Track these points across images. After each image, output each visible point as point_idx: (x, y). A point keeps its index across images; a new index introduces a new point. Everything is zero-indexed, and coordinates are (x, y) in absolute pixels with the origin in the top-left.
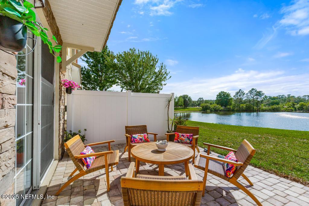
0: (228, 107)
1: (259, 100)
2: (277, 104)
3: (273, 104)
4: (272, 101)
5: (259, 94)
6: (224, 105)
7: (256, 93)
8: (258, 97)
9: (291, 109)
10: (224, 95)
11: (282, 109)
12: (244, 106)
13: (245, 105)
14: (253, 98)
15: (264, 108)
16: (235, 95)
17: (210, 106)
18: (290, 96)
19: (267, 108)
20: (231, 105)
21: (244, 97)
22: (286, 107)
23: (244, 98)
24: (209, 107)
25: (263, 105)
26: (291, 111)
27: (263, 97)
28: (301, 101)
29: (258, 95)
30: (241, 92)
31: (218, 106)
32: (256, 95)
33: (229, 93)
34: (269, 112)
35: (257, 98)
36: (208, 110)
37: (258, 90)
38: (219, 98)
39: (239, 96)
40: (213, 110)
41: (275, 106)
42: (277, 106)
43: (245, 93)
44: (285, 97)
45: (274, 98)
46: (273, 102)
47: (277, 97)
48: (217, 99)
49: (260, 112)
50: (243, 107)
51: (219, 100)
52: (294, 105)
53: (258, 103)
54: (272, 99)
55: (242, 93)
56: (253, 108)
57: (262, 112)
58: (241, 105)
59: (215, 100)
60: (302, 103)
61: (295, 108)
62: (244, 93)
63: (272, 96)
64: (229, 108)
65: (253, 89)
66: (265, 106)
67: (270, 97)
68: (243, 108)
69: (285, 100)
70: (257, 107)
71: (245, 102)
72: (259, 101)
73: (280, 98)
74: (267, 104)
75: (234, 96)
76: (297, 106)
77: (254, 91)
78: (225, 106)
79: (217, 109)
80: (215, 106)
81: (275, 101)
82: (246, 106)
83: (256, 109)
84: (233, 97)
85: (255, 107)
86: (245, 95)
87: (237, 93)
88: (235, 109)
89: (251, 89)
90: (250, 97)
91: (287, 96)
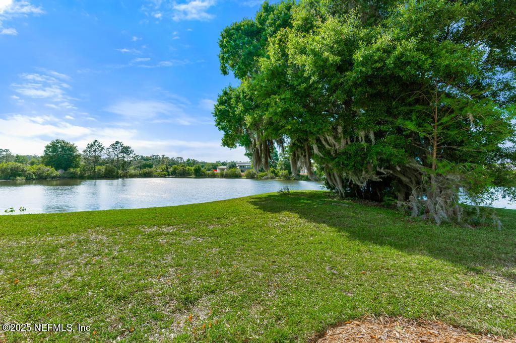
0: (72, 170)
1: (126, 160)
2: (150, 166)
3: (145, 166)
4: (144, 162)
5: (126, 150)
6: (63, 166)
7: (122, 149)
8: (125, 155)
9: (165, 174)
10: (62, 147)
11: (155, 174)
12: (103, 169)
13: (104, 167)
14: (118, 156)
15: (133, 172)
16: (85, 149)
17: (25, 169)
18: (165, 157)
19: (137, 172)
20: (77, 166)
21: (102, 153)
22: (159, 171)
23: (104, 156)
24: (23, 170)
25: (131, 168)
26: (164, 176)
27: (131, 155)
28: (175, 164)
29: (125, 153)
30: (98, 145)
31: (48, 168)
32: (121, 152)
33: (75, 146)
34: (139, 178)
35: (124, 157)
36: (18, 178)
37: (125, 145)
38: (50, 152)
39: (94, 151)
40: (34, 177)
41: (147, 170)
42: (150, 170)
43: (105, 148)
44: (160, 158)
45: (147, 159)
46: (145, 164)
47: (151, 157)
48: (47, 154)
49: (127, 178)
50: (99, 170)
51: (51, 157)
52: (167, 168)
53: (125, 165)
54: (144, 160)
55: (100, 146)
56: (117, 172)
57: (130, 178)
58: (98, 167)
59: (42, 157)
60: (176, 166)
61: (169, 172)
62: (102, 146)
63: (145, 155)
64: (72, 173)
65: (117, 142)
66: (135, 169)
67: (142, 156)
68: (100, 173)
69: (159, 162)
70: (123, 171)
71: (104, 163)
72: (125, 162)
73: (153, 159)
74: (138, 167)
75: (85, 151)
76: (171, 170)
77: (119, 145)
78: (65, 169)
79: (45, 174)
80: (39, 169)
81: (148, 162)
82: (106, 169)
83: (121, 174)
84: (82, 153)
85: (120, 172)
86: (104, 151)
87: (90, 146)
88: (86, 175)
89: (114, 142)
90: (113, 155)
91: (161, 157)
